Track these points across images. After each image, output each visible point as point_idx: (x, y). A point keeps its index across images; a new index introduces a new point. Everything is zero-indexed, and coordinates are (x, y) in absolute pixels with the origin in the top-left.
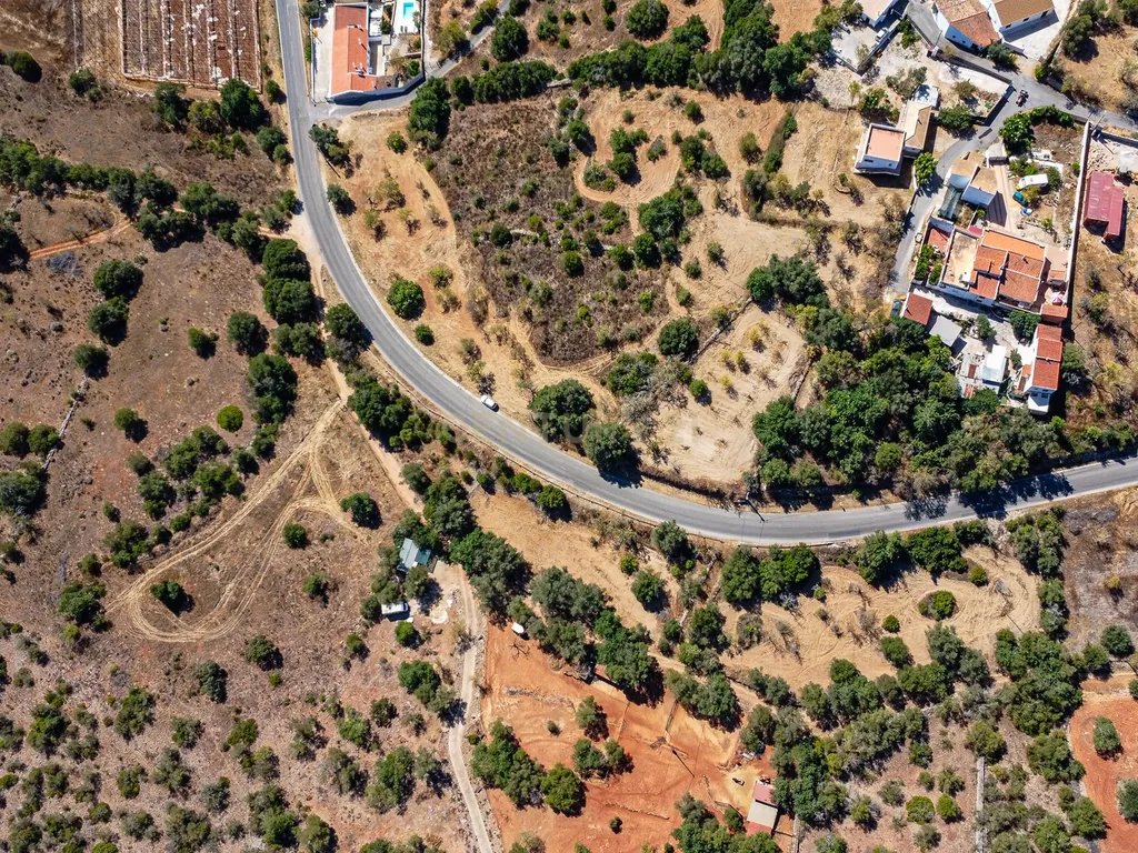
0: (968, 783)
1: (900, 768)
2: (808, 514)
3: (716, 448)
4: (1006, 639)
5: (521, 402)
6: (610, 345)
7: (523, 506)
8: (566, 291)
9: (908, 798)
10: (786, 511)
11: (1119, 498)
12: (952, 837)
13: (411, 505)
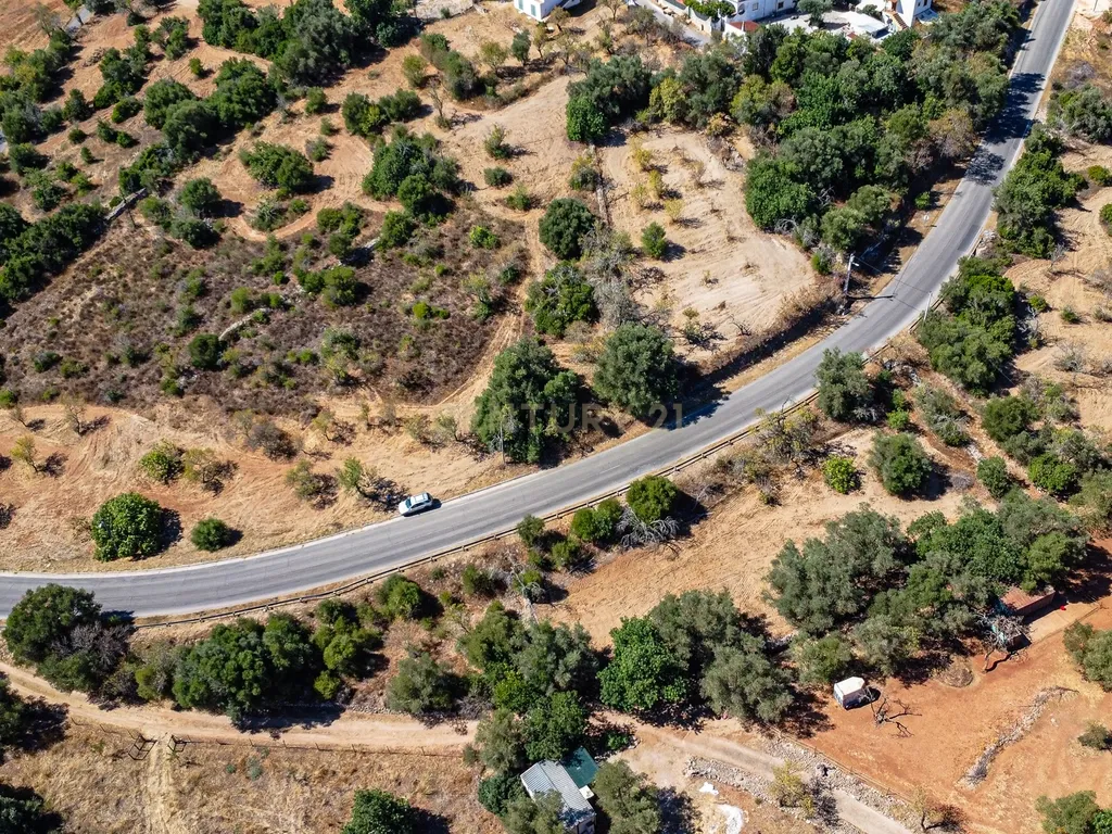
2: (913, 260)
3: (750, 278)
5: (464, 464)
6: (498, 306)
7: (624, 565)
8: (369, 320)
10: (895, 272)
13: (461, 742)
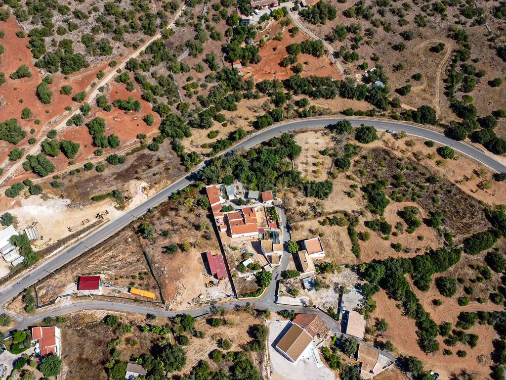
0: (184, 97)
1: (204, 93)
2: (266, 139)
3: (308, 141)
4: (187, 135)
6: (364, 158)
8: (393, 170)
9: (199, 87)
11: (169, 182)
12: (183, 82)
